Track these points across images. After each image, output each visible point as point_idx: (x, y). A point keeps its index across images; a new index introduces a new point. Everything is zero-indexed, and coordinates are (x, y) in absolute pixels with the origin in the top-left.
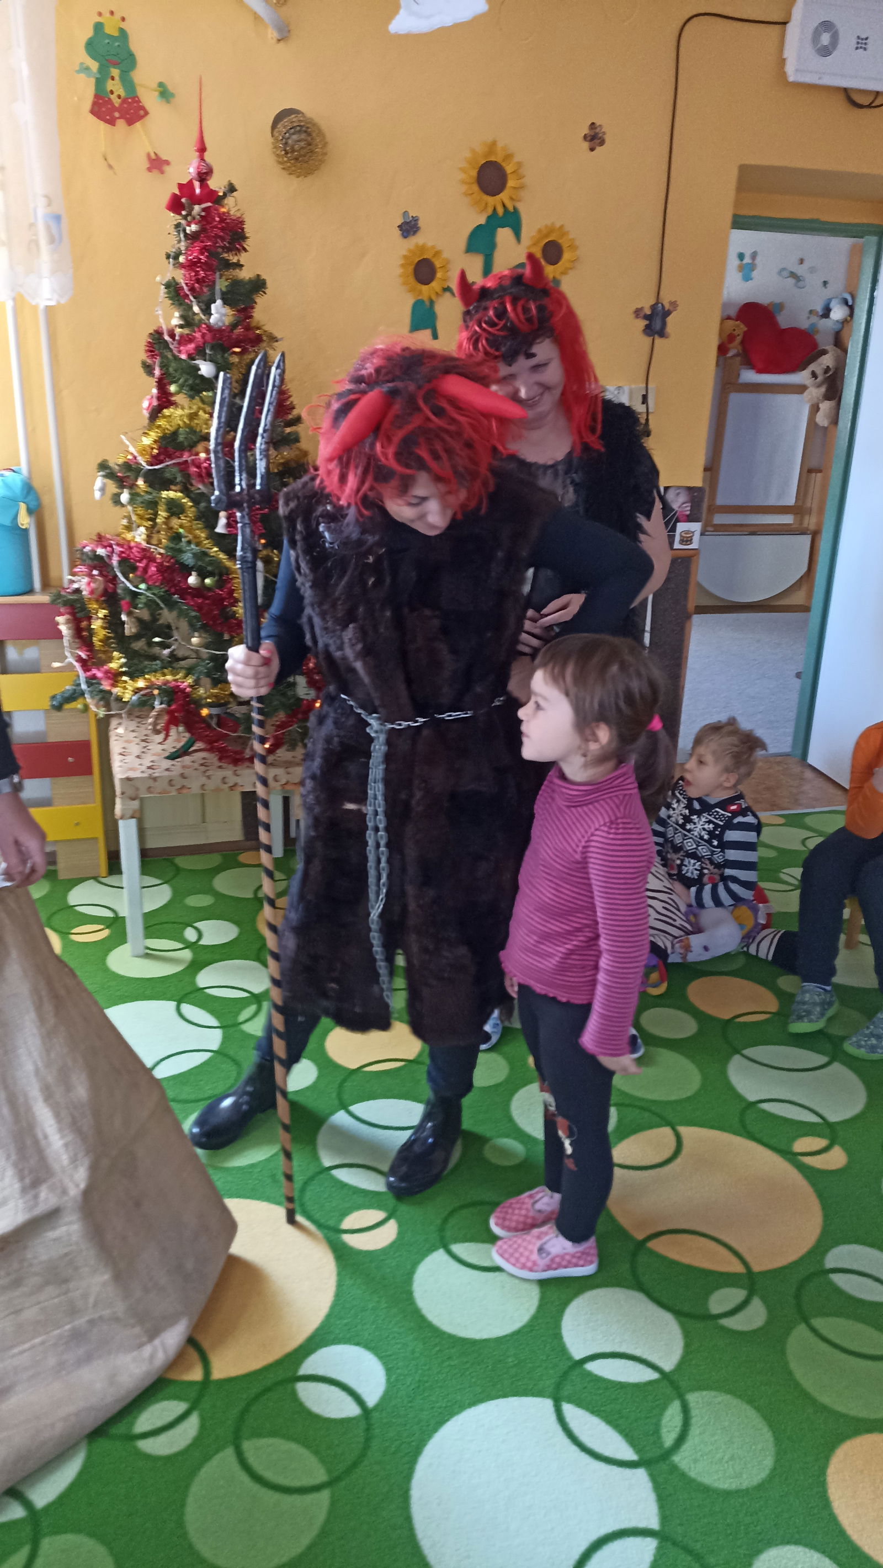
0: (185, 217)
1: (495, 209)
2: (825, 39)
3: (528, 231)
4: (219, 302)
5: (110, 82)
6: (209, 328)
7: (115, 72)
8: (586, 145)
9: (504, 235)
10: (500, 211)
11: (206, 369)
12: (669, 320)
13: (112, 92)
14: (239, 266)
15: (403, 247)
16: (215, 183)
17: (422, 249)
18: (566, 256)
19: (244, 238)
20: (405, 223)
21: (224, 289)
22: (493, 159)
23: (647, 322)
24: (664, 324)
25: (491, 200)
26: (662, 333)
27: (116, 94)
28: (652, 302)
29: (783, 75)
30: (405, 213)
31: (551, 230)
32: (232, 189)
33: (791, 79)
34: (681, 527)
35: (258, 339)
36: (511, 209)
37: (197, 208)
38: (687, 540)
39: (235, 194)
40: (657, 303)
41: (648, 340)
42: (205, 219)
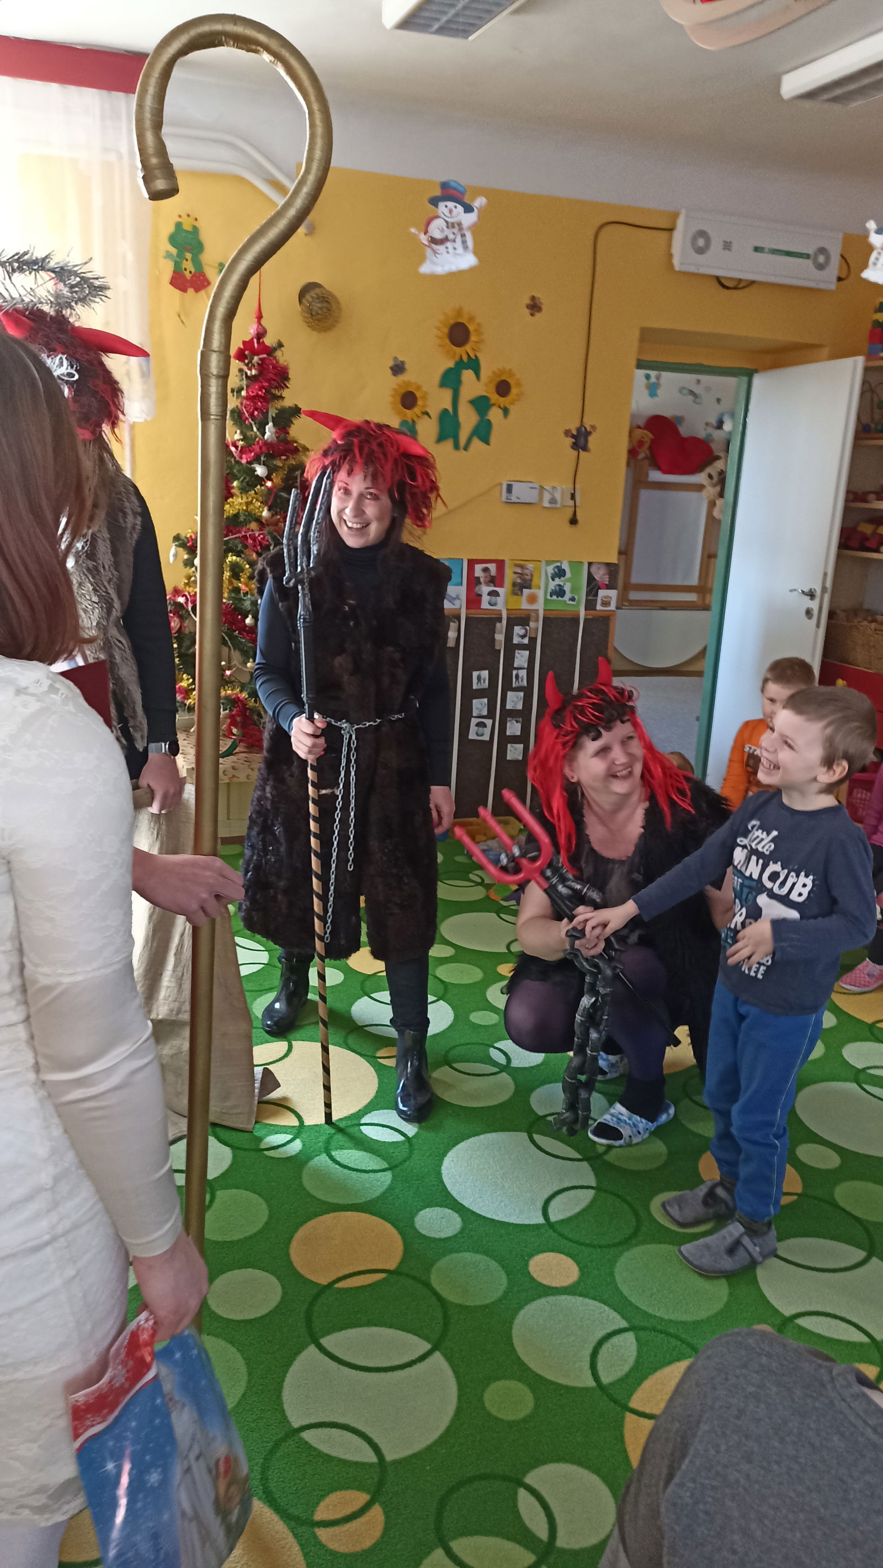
0: (247, 365)
1: (461, 357)
2: (701, 242)
3: (485, 372)
4: (271, 424)
5: (185, 261)
6: (266, 443)
7: (189, 256)
8: (527, 311)
9: (468, 375)
10: (465, 358)
11: (260, 471)
12: (590, 439)
13: (186, 269)
14: (282, 398)
15: (393, 382)
16: (269, 341)
17: (408, 383)
18: (514, 391)
19: (287, 379)
20: (396, 365)
21: (274, 415)
22: (460, 321)
23: (574, 440)
24: (586, 441)
25: (458, 350)
26: (585, 448)
27: (188, 271)
28: (578, 424)
29: (671, 265)
30: (396, 359)
31: (502, 371)
32: (280, 345)
33: (677, 268)
34: (602, 593)
35: (296, 450)
36: (473, 357)
37: (256, 359)
38: (606, 604)
39: (283, 349)
40: (582, 425)
41: (575, 453)
42: (262, 366)
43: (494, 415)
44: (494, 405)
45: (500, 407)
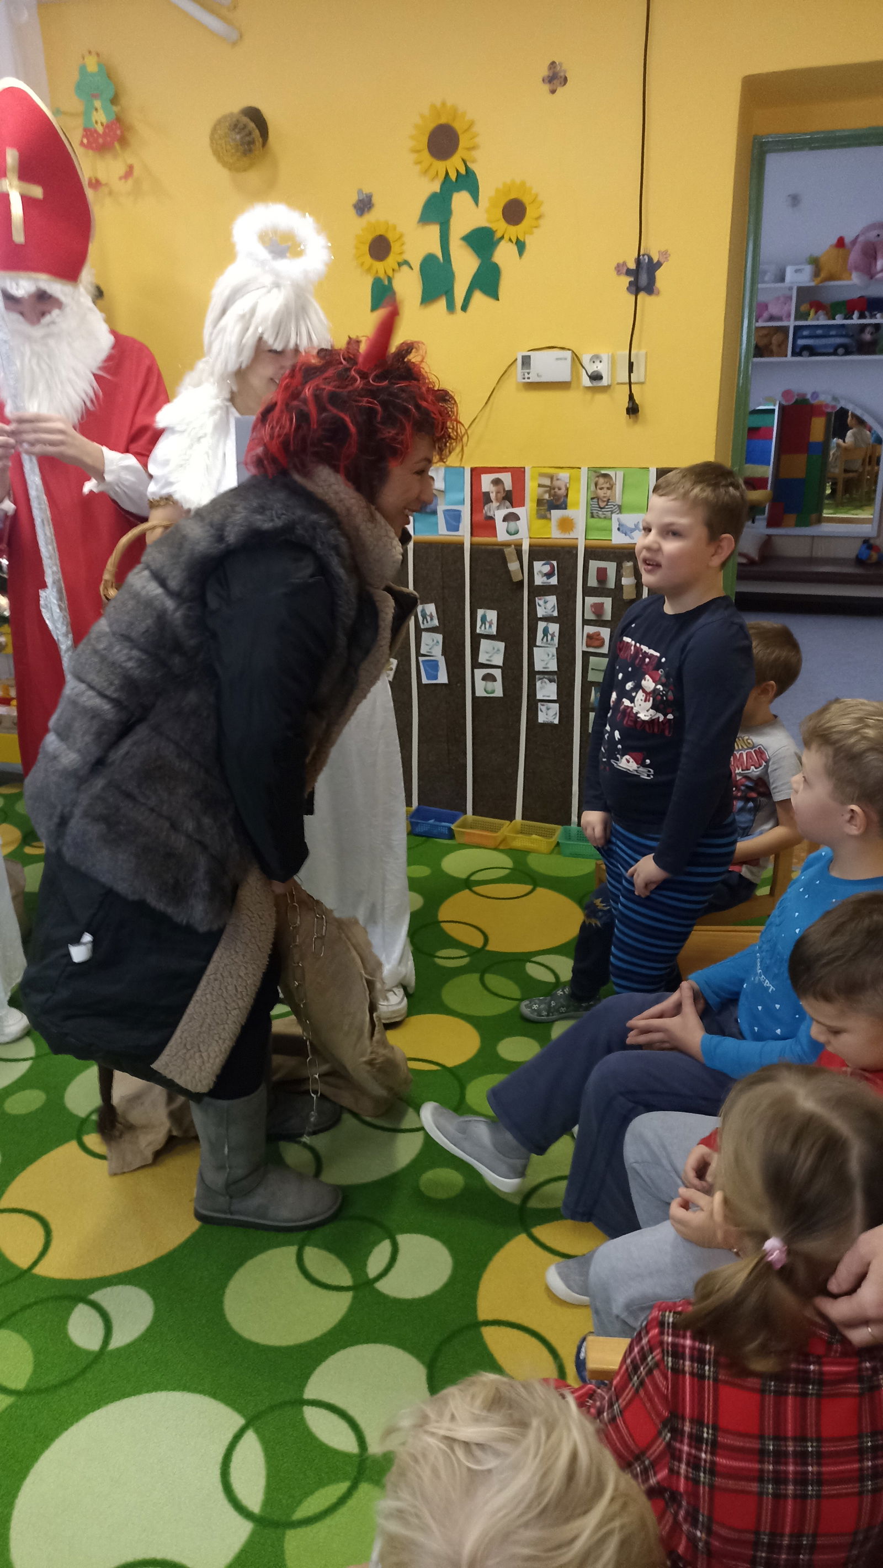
1: (447, 174)
3: (486, 190)
5: (95, 113)
7: (97, 104)
8: (546, 87)
9: (460, 199)
10: (453, 176)
12: (659, 274)
13: (96, 122)
15: (358, 226)
17: (377, 224)
18: (530, 213)
20: (360, 201)
22: (446, 121)
23: (632, 279)
24: (653, 279)
26: (650, 289)
27: (100, 123)
28: (636, 254)
30: (360, 192)
31: (511, 187)
36: (463, 171)
40: (645, 254)
41: (634, 297)
43: (504, 254)
44: (502, 237)
45: (510, 240)
